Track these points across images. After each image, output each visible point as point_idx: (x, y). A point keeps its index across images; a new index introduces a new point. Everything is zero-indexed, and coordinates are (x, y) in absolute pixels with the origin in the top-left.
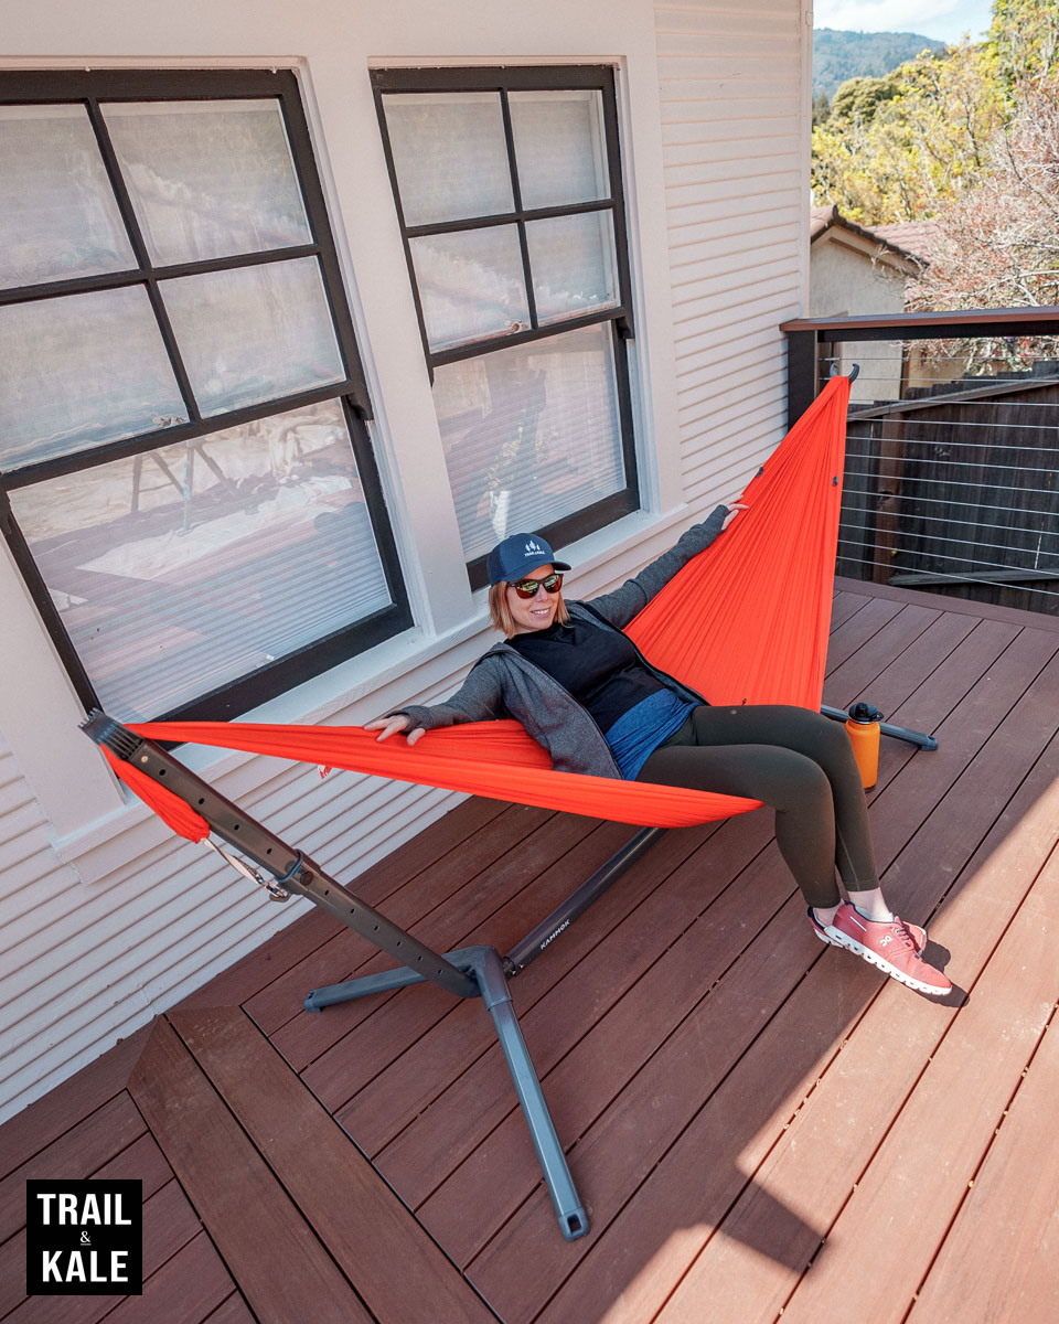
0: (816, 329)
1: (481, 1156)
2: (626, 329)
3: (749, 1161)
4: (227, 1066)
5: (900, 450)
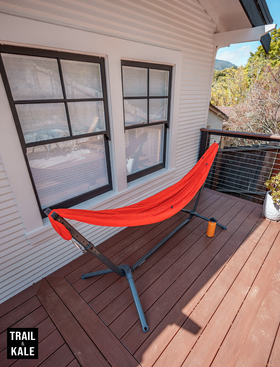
0: (208, 131)
1: (124, 314)
2: (168, 126)
4: (61, 291)
5: (221, 161)
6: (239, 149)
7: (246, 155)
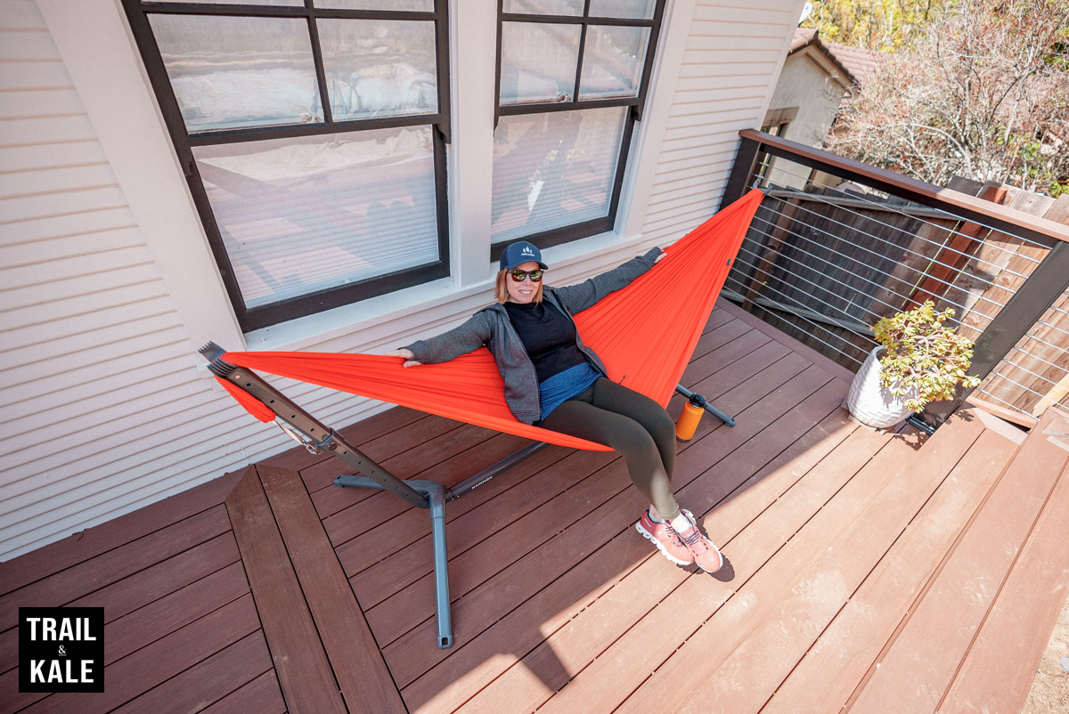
0: (761, 142)
1: (406, 593)
2: (637, 114)
3: (548, 629)
4: (284, 504)
5: (789, 225)
6: (848, 200)
7: (862, 221)
